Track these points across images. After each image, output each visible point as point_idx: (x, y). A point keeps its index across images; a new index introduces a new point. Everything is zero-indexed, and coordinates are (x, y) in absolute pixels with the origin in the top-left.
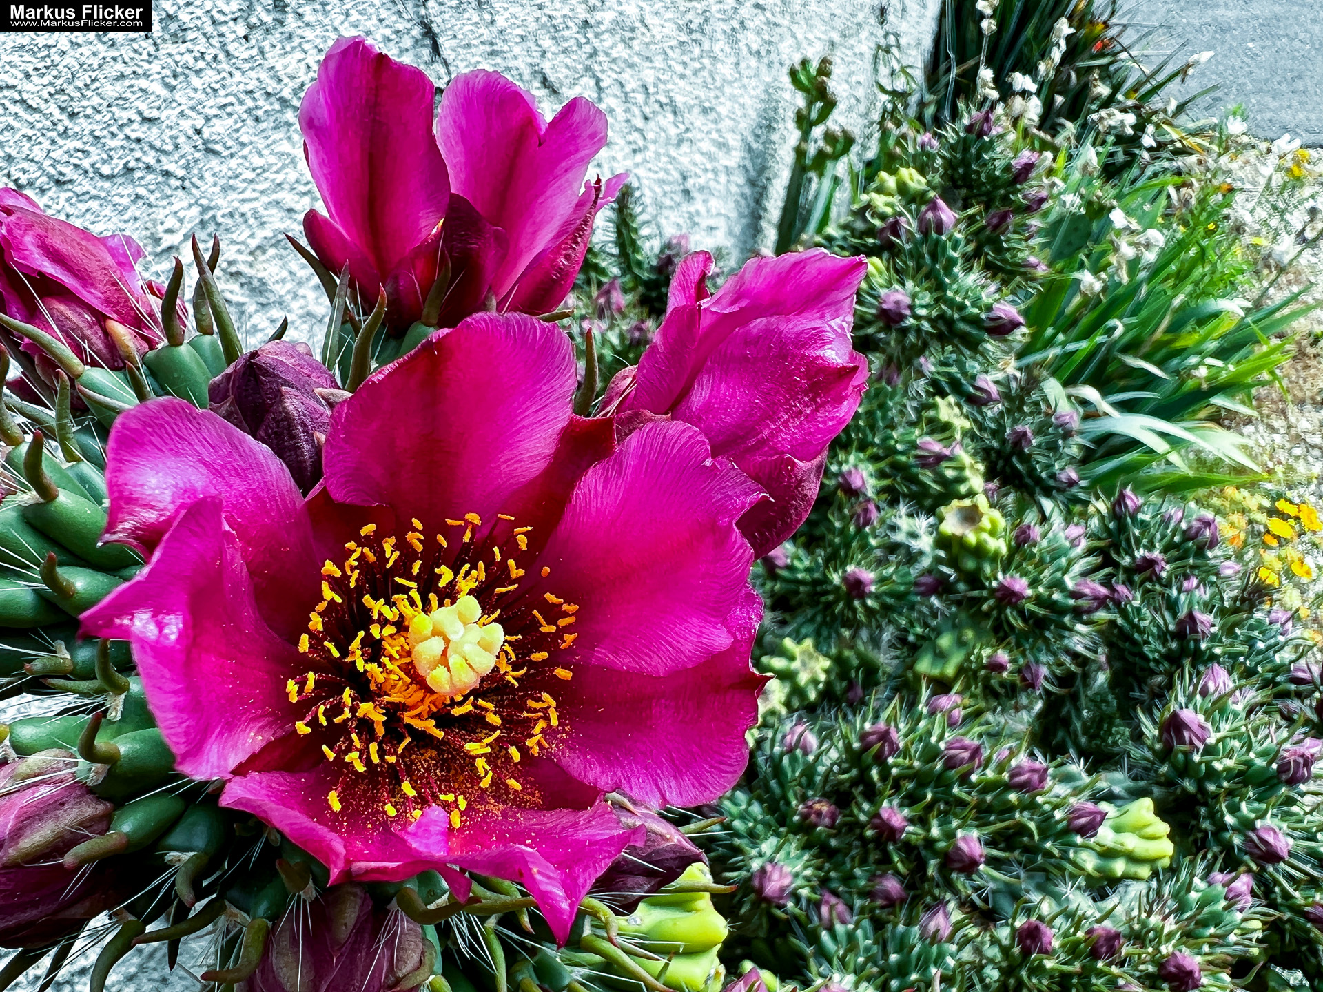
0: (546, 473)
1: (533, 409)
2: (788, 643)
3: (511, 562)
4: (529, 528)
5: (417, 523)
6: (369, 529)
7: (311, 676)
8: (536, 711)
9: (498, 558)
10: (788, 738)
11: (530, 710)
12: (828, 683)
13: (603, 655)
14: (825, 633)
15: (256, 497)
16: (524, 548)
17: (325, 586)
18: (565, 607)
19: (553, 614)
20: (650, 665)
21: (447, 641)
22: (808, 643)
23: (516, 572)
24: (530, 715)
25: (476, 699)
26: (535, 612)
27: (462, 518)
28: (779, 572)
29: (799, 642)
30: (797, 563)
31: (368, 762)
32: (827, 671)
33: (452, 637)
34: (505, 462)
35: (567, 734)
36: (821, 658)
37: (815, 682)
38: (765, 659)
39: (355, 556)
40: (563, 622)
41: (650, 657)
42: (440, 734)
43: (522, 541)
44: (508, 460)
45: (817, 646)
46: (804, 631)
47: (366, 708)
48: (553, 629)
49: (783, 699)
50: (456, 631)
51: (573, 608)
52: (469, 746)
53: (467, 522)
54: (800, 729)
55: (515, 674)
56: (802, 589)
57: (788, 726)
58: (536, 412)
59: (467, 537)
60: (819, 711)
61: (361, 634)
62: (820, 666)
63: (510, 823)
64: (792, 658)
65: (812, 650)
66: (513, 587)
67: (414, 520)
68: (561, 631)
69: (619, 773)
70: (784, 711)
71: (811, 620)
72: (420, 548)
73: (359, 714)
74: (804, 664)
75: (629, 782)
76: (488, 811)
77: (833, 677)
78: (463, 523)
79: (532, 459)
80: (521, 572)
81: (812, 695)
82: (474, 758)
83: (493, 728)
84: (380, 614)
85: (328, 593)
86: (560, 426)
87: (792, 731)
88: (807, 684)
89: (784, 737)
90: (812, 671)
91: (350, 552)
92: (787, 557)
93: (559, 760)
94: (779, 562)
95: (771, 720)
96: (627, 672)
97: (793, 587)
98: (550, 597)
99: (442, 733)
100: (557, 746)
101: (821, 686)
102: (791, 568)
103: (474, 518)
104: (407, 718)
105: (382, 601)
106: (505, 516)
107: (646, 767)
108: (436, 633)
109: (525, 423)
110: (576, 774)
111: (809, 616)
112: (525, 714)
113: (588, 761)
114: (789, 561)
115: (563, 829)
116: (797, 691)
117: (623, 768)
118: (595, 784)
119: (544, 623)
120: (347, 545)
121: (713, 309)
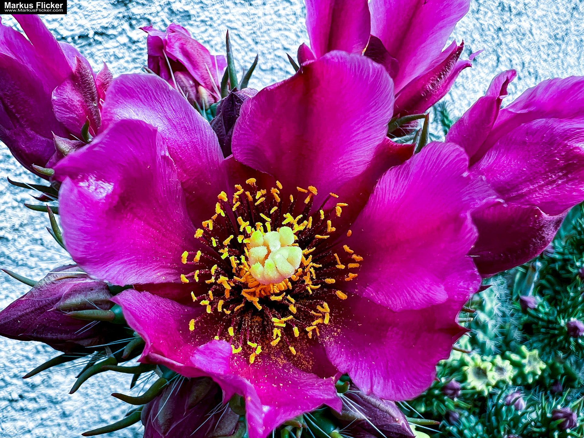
0: (365, 173)
1: (362, 130)
2: (524, 348)
3: (329, 222)
4: (346, 205)
5: (278, 183)
6: (252, 181)
7: (199, 253)
8: (320, 312)
9: (323, 217)
10: (509, 398)
11: (316, 311)
12: (541, 377)
13: (371, 292)
14: (547, 349)
15: (195, 147)
16: (339, 215)
17: (218, 206)
18: (354, 256)
19: (346, 259)
20: (393, 303)
21: (269, 252)
22: (536, 352)
23: (331, 229)
24: (315, 313)
25: (286, 295)
26: (336, 255)
27: (307, 189)
28: (528, 310)
29: (530, 350)
30: (540, 308)
31: (215, 310)
32: (543, 371)
33: (272, 249)
34: (342, 163)
35: (338, 333)
36: (541, 362)
37: (534, 374)
38: (508, 353)
39: (238, 193)
40: (351, 265)
41: (395, 298)
42: (260, 307)
43: (339, 211)
44: (344, 162)
45: (540, 356)
46: (535, 345)
47: (223, 279)
48: (343, 267)
49: (512, 377)
50: (275, 246)
51: (359, 258)
52: (274, 319)
53: (309, 192)
54: (517, 395)
55: (313, 287)
56: (540, 323)
57: (511, 391)
58: (363, 132)
59: (307, 201)
60: (532, 391)
61: (232, 237)
62: (540, 366)
63: (284, 372)
64: (524, 357)
65: (537, 356)
66: (326, 237)
67: (277, 182)
68: (347, 271)
69: (354, 364)
70: (511, 383)
71: (542, 341)
72: (279, 200)
73: (219, 281)
74: (529, 362)
75: (356, 372)
76: (276, 361)
77: (546, 375)
78: (306, 191)
79: (358, 163)
80: (334, 229)
81: (530, 380)
82: (274, 327)
83: (291, 313)
84: (244, 229)
85: (218, 209)
86: (377, 143)
87: (512, 395)
88: (529, 373)
89: (507, 396)
90: (534, 367)
91: (237, 190)
92: (536, 304)
93: (327, 347)
94: (530, 305)
95: (501, 385)
96: (380, 305)
97: (536, 320)
98: (346, 248)
99: (261, 307)
100: (329, 339)
101: (537, 377)
102: (537, 310)
103: (314, 190)
104: (244, 293)
105: (248, 223)
106: (333, 195)
107: (371, 366)
108: (266, 245)
109: (357, 138)
110: (331, 357)
111: (541, 338)
112: (313, 312)
113: (341, 352)
114: (536, 306)
115: (307, 385)
116: (521, 375)
117: (357, 363)
118: (337, 366)
119: (340, 263)
120: (236, 186)
121: (510, 110)
